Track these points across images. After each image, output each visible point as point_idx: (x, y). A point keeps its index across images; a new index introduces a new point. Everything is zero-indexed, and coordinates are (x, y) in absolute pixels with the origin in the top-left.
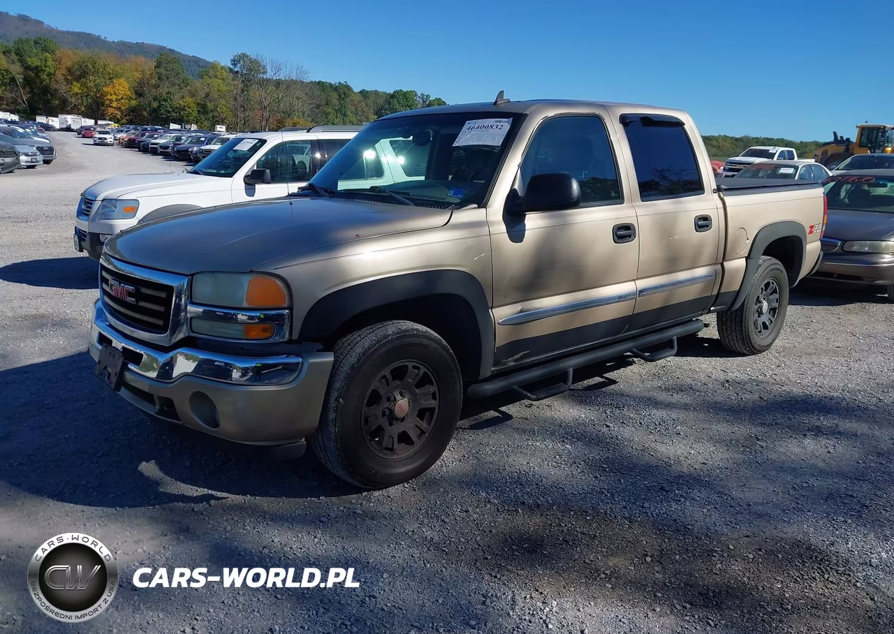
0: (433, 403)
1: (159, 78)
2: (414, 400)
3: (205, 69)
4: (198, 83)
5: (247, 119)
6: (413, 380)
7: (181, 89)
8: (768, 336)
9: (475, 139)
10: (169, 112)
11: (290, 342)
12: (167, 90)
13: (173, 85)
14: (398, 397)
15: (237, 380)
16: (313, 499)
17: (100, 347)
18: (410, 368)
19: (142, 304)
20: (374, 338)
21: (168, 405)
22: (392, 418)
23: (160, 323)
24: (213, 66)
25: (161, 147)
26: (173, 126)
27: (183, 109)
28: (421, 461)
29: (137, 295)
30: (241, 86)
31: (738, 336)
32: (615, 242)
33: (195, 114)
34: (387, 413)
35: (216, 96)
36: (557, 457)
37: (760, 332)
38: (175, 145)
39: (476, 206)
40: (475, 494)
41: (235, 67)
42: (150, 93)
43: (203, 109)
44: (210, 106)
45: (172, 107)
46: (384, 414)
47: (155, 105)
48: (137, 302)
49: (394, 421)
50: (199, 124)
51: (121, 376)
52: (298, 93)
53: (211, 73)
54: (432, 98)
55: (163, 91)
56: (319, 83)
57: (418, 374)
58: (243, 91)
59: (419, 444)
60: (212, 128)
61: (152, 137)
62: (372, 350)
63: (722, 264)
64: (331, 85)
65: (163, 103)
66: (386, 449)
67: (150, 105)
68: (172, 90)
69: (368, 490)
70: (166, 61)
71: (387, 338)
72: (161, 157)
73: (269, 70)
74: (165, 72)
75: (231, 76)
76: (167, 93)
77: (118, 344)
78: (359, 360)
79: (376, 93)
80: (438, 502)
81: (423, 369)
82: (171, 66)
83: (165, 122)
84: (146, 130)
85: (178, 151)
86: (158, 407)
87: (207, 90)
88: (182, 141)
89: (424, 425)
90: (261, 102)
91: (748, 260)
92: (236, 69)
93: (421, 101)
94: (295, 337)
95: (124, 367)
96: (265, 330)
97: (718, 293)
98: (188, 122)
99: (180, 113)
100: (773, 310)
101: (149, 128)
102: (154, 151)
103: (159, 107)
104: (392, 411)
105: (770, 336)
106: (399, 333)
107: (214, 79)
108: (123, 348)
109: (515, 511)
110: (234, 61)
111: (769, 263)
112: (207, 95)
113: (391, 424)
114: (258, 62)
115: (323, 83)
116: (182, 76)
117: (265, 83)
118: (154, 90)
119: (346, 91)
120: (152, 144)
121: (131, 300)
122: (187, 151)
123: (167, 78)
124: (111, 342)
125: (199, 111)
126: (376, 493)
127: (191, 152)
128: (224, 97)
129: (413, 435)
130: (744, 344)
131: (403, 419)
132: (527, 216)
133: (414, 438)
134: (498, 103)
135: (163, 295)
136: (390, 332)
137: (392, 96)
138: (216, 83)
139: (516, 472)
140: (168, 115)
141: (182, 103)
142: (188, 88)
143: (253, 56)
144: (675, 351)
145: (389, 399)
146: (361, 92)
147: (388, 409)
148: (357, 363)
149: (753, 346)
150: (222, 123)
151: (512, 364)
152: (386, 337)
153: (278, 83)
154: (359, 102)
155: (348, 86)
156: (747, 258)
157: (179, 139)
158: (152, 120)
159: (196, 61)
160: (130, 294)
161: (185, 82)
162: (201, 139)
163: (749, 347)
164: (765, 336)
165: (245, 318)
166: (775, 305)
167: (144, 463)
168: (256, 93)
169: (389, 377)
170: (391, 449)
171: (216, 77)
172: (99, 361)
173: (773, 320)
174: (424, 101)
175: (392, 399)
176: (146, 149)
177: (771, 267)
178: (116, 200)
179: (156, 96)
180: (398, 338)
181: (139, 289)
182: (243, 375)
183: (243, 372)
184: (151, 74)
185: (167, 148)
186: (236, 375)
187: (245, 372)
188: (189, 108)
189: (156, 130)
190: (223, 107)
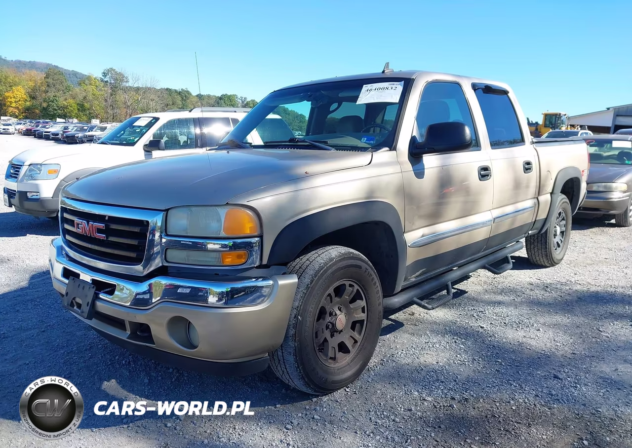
0: (362, 316)
1: (48, 86)
2: (348, 314)
3: (83, 80)
4: (77, 90)
5: (115, 115)
6: (349, 296)
7: (65, 93)
8: (561, 252)
9: (375, 98)
10: (56, 110)
11: (260, 266)
12: (53, 94)
13: (59, 90)
14: (338, 312)
15: (213, 304)
16: (270, 407)
17: (66, 281)
18: (347, 287)
19: (111, 239)
20: (322, 261)
21: (142, 331)
22: (334, 331)
23: (133, 255)
24: (89, 78)
25: (53, 134)
26: (58, 120)
27: (66, 108)
28: (358, 367)
29: (108, 231)
30: (110, 91)
31: (543, 253)
32: (480, 180)
33: (76, 111)
34: (330, 327)
35: (91, 98)
36: (459, 356)
37: (556, 249)
38: (64, 132)
39: (387, 149)
40: (408, 393)
41: (105, 78)
42: (41, 97)
43: (81, 108)
44: (87, 105)
45: (58, 107)
46: (327, 327)
47: (45, 105)
48: (107, 238)
49: (335, 333)
50: (79, 118)
51: (93, 305)
52: (152, 97)
53: (87, 82)
54: (249, 99)
55: (51, 95)
56: (167, 89)
57: (352, 291)
58: (111, 95)
59: (353, 351)
60: (89, 121)
61: (44, 127)
62: (322, 271)
63: (537, 198)
64: (176, 91)
65: (51, 103)
66: (331, 358)
67: (41, 105)
68: (58, 94)
69: (317, 396)
70: (53, 75)
71: (332, 261)
72: (53, 141)
73: (131, 81)
74: (52, 81)
75: (102, 84)
76: (54, 96)
77: (86, 277)
78: (312, 281)
79: (209, 96)
80: (382, 404)
81: (356, 287)
82: (56, 77)
83: (53, 117)
84: (39, 122)
85: (67, 137)
86: (129, 332)
87: (85, 94)
88: (69, 130)
89: (356, 335)
90: (125, 103)
91: (552, 195)
92: (106, 80)
93: (241, 101)
94: (265, 262)
95: (96, 297)
96: (239, 257)
97: (535, 220)
98: (70, 117)
99: (64, 111)
100: (562, 233)
101: (41, 121)
102: (47, 138)
103: (48, 106)
104: (334, 325)
105: (562, 252)
106: (340, 256)
107: (89, 86)
108: (93, 280)
109: (450, 406)
110: (104, 73)
111: (561, 198)
112: (85, 98)
113: (332, 336)
114: (123, 75)
115: (170, 90)
116: (65, 84)
117: (127, 90)
118: (44, 94)
119: (187, 95)
120: (45, 132)
121: (102, 236)
122: (74, 136)
123: (54, 85)
124: (78, 276)
125: (78, 109)
126: (325, 398)
127: (77, 137)
128: (97, 99)
129: (349, 344)
130: (547, 259)
131: (341, 331)
132: (424, 157)
133: (350, 348)
134: (386, 72)
135: (137, 230)
136: (333, 256)
137: (220, 98)
138: (90, 88)
139: (433, 372)
140: (55, 112)
141: (66, 104)
142: (70, 92)
143: (118, 70)
144: (511, 266)
145: (331, 314)
146: (197, 96)
147: (331, 323)
148: (311, 283)
149: (553, 260)
150: (96, 117)
151: (414, 280)
152: (331, 259)
153: (138, 89)
154: (197, 102)
155: (188, 91)
156: (551, 194)
157: (66, 128)
158: (43, 116)
159: (75, 74)
160: (99, 231)
161: (68, 89)
162: (84, 128)
163: (551, 261)
164: (559, 252)
165: (217, 247)
166: (564, 229)
167: (106, 383)
168: (121, 97)
169: (333, 295)
170: (334, 359)
171: (91, 84)
172: (67, 294)
173: (563, 240)
174: (243, 102)
175: (334, 314)
176: (40, 136)
177: (562, 202)
178: (41, 165)
179: (46, 99)
180: (340, 260)
181: (109, 226)
182: (220, 300)
183: (220, 296)
184: (42, 83)
185: (57, 135)
186: (212, 299)
187: (221, 296)
188: (71, 107)
189: (47, 123)
190: (97, 107)
